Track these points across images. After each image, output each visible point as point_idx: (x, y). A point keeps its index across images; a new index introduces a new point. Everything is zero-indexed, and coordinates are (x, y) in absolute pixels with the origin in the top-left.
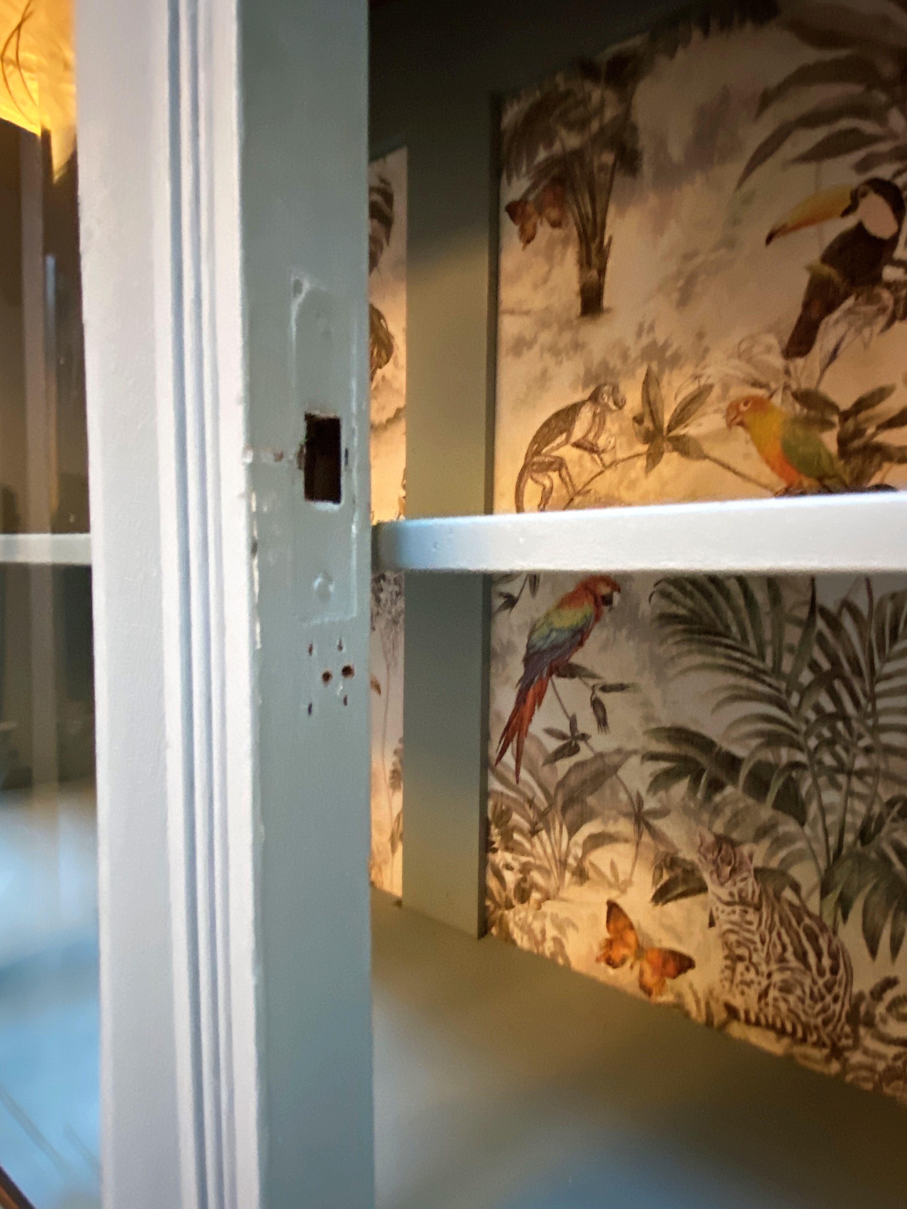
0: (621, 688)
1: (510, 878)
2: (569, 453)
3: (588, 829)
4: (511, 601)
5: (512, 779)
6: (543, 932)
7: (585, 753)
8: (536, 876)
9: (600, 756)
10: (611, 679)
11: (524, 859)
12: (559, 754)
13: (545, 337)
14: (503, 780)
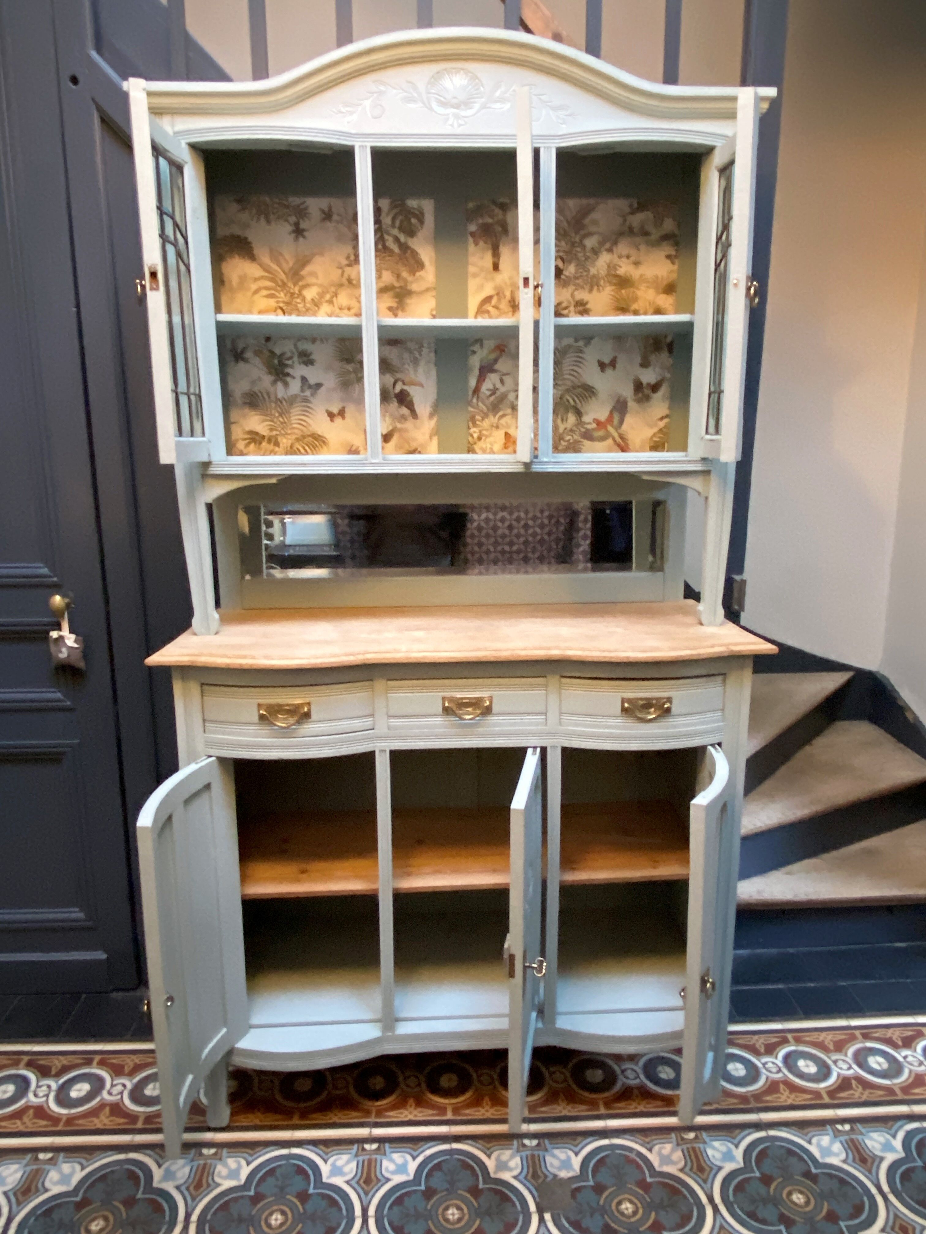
0: (508, 374)
1: (475, 435)
2: (490, 309)
3: (500, 413)
4: (474, 352)
5: (475, 405)
6: (486, 447)
7: (498, 393)
8: (484, 432)
9: (502, 394)
10: (505, 372)
11: (480, 429)
12: (491, 395)
13: (483, 275)
14: (473, 407)
